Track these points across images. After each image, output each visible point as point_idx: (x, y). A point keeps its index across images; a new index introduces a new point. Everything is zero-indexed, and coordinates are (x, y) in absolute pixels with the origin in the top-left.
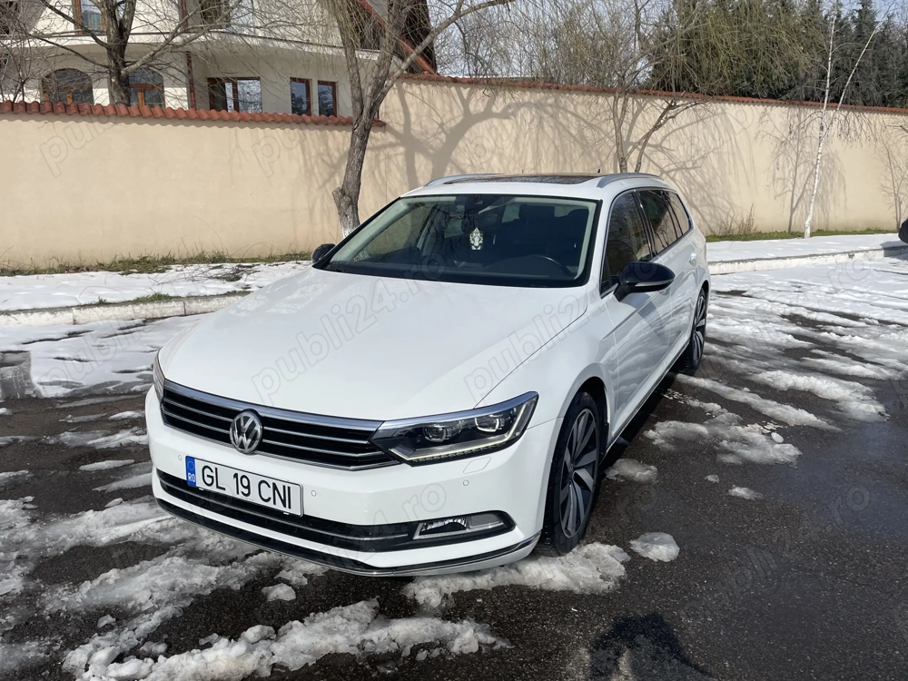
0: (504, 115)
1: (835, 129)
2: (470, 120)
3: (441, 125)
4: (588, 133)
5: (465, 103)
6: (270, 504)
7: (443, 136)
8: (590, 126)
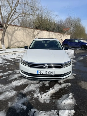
0: (20, 30)
1: (54, 34)
2: (15, 30)
3: (12, 31)
4: (29, 33)
5: (15, 28)
6: (50, 74)
7: (12, 33)
8: (30, 32)
